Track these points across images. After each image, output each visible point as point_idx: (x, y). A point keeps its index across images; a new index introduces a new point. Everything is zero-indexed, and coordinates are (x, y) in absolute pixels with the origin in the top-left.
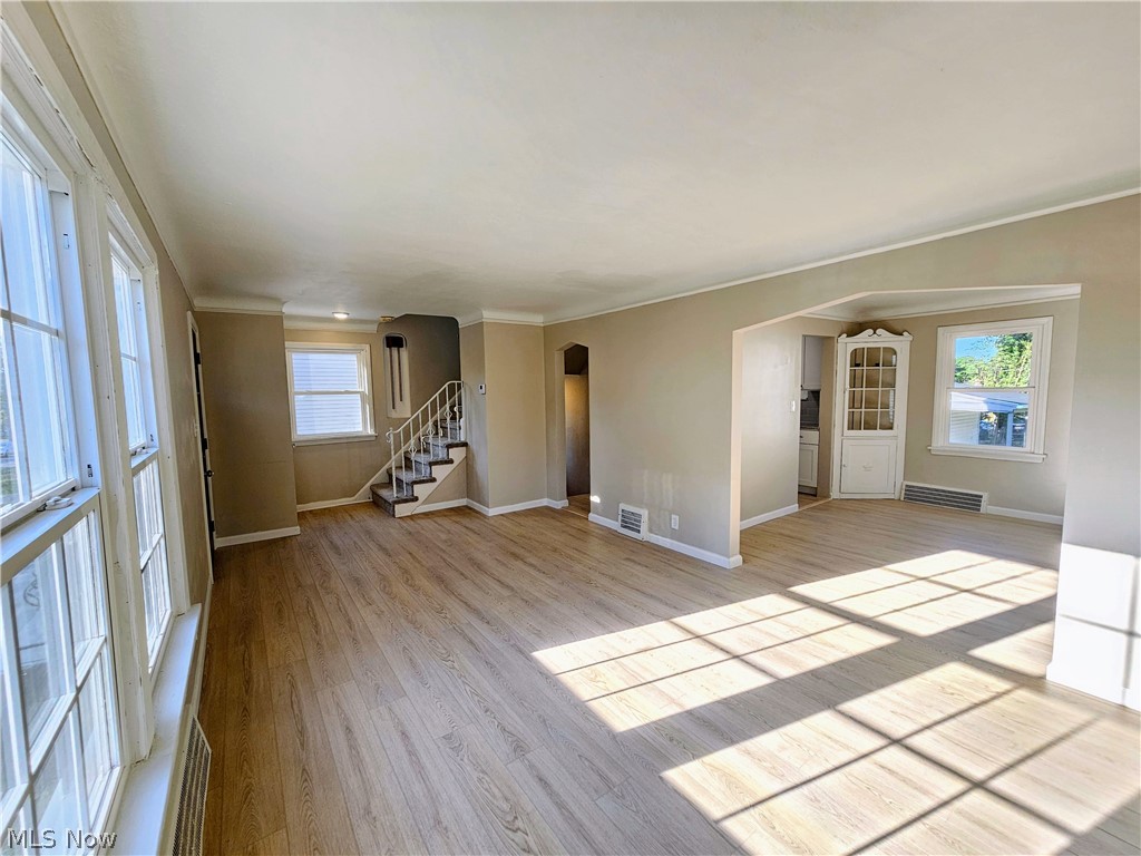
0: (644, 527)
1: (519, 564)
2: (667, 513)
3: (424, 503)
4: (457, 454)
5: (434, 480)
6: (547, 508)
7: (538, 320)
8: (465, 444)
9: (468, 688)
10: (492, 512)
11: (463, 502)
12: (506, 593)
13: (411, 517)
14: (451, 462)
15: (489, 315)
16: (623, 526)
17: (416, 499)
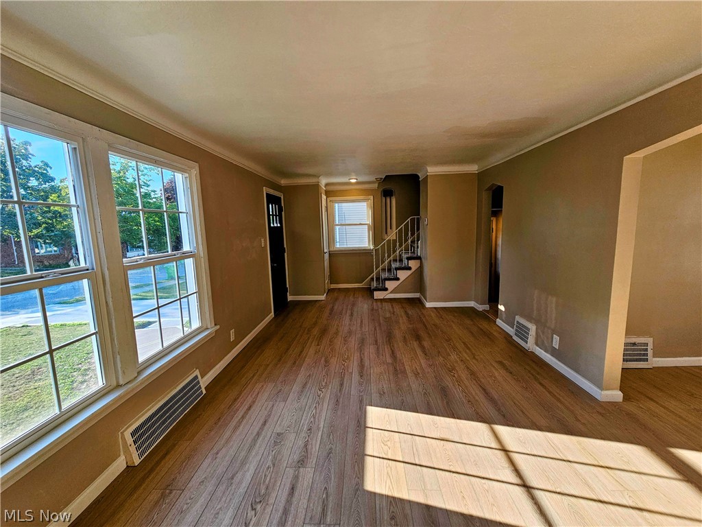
0: (531, 340)
1: (415, 344)
2: (550, 331)
3: (391, 293)
4: (413, 264)
5: (398, 279)
6: (472, 309)
7: (473, 168)
8: (419, 258)
9: (314, 411)
10: (428, 305)
11: (417, 295)
12: (389, 360)
13: (381, 300)
14: (410, 268)
15: (432, 170)
16: (516, 334)
17: (386, 289)
